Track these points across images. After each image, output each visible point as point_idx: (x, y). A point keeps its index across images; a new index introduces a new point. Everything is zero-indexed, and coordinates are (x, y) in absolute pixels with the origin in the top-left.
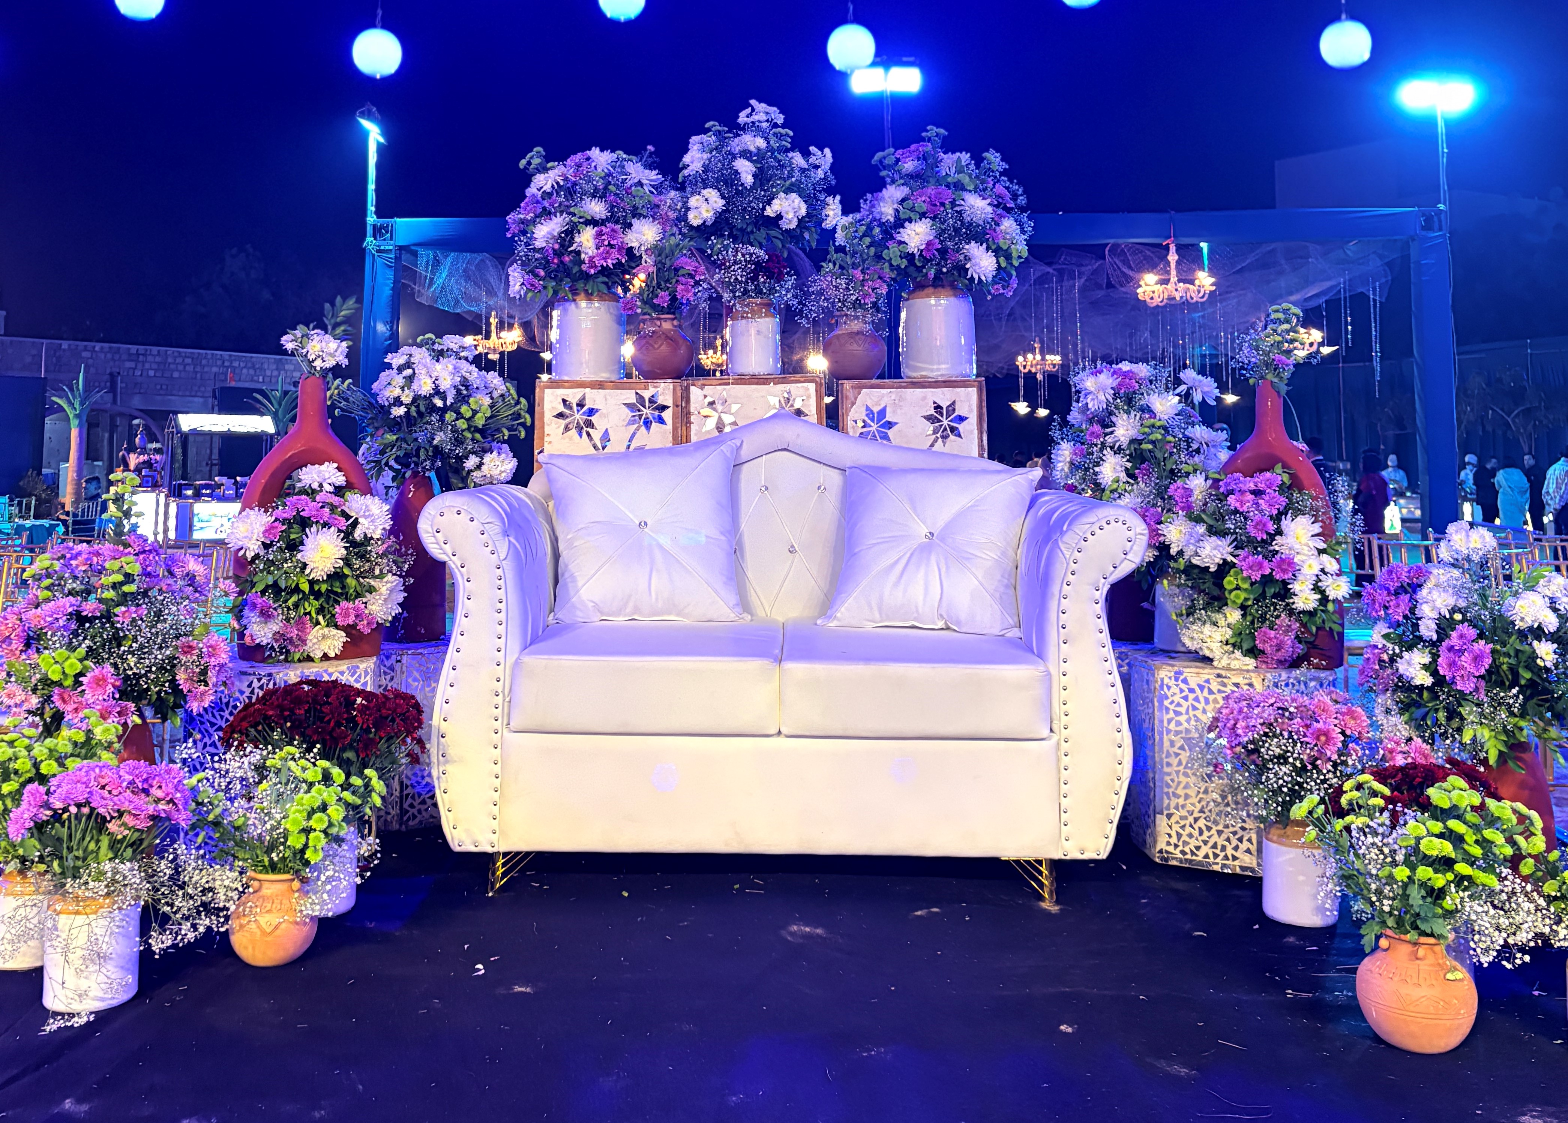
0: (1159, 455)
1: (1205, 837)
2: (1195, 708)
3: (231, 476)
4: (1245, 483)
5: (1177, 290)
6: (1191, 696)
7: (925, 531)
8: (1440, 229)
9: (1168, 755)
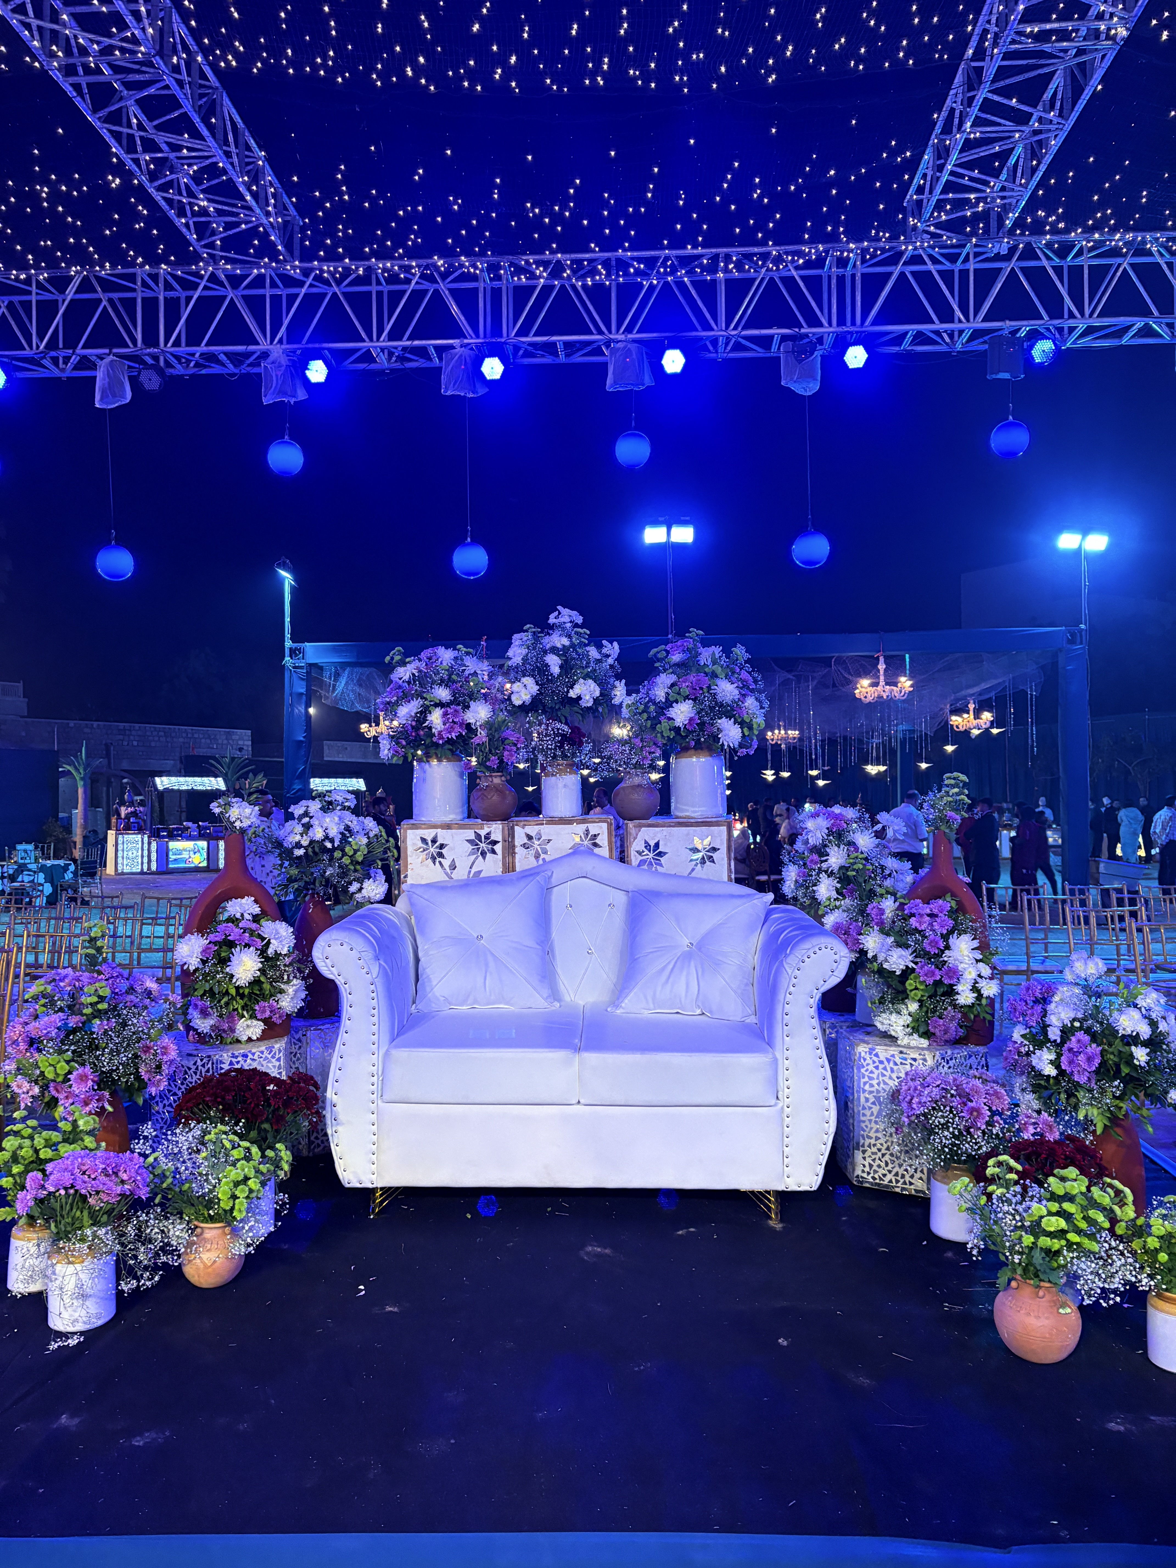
0: (861, 880)
1: (889, 1168)
2: (883, 1075)
3: (195, 822)
4: (923, 909)
5: (884, 690)
6: (881, 1066)
7: (687, 942)
8: (1081, 643)
9: (864, 1108)
